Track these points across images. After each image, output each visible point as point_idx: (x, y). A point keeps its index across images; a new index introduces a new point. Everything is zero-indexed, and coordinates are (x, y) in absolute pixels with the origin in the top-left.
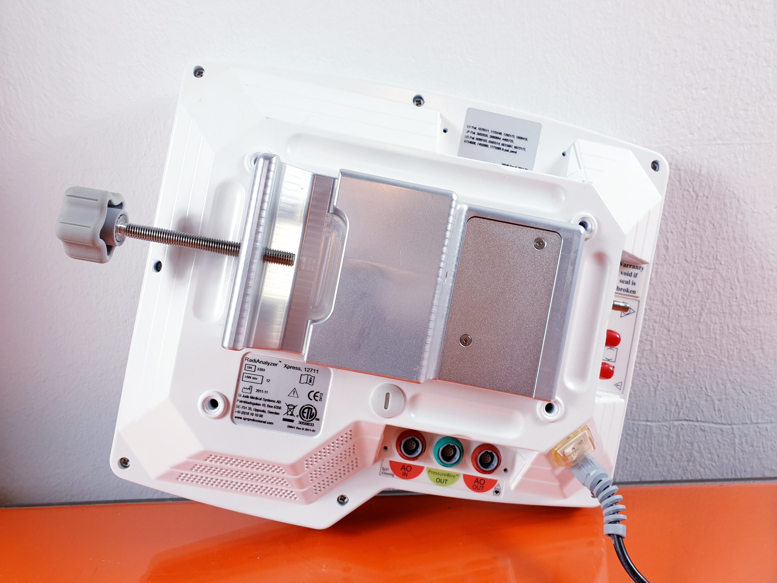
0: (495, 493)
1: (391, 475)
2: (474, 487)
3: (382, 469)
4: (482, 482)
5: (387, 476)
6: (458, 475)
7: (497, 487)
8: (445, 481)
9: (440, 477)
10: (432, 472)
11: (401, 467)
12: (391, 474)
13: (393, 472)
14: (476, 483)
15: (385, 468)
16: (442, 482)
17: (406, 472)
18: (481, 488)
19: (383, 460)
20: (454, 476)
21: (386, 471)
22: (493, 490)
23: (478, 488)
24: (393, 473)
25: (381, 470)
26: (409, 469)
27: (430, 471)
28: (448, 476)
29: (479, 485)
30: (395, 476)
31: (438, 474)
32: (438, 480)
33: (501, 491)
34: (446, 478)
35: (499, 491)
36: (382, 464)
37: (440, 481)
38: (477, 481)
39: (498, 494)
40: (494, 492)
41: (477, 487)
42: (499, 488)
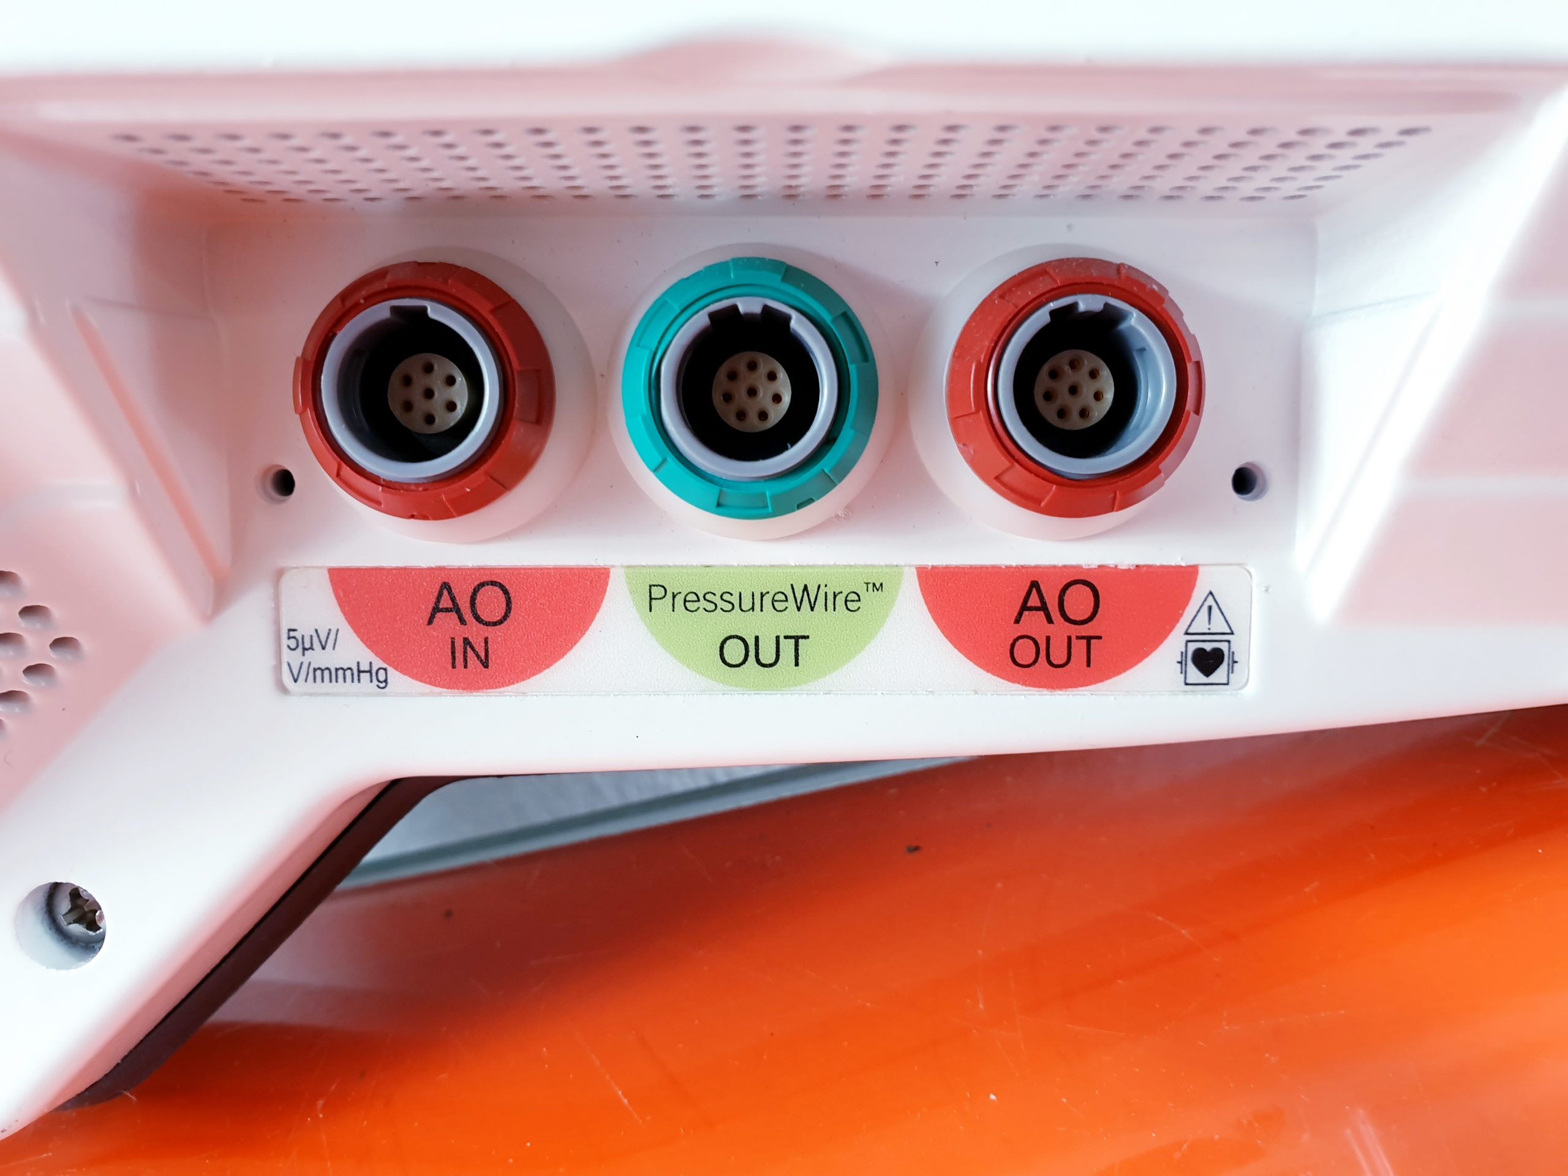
0: (1195, 674)
1: (365, 677)
2: (1025, 651)
3: (285, 642)
4: (1079, 603)
5: (340, 686)
6: (878, 587)
7: (1200, 625)
8: (787, 646)
9: (747, 625)
10: (679, 600)
11: (431, 606)
12: (364, 667)
13: (376, 654)
14: (1034, 623)
15: (305, 630)
16: (767, 656)
17: (475, 632)
18: (1079, 647)
19: (280, 574)
20: (851, 601)
21: (318, 658)
22: (1174, 645)
23: (1058, 656)
24: (378, 663)
25: (285, 651)
26: (491, 604)
27: (657, 592)
28: (806, 604)
29: (1060, 630)
30: (395, 676)
31: (721, 604)
32: (734, 651)
33: (1238, 644)
34: (793, 621)
35: (1224, 646)
36: (277, 608)
37: (751, 649)
38: (1034, 601)
39: (1220, 675)
40: (1184, 672)
41: (1042, 650)
42: (1218, 625)
